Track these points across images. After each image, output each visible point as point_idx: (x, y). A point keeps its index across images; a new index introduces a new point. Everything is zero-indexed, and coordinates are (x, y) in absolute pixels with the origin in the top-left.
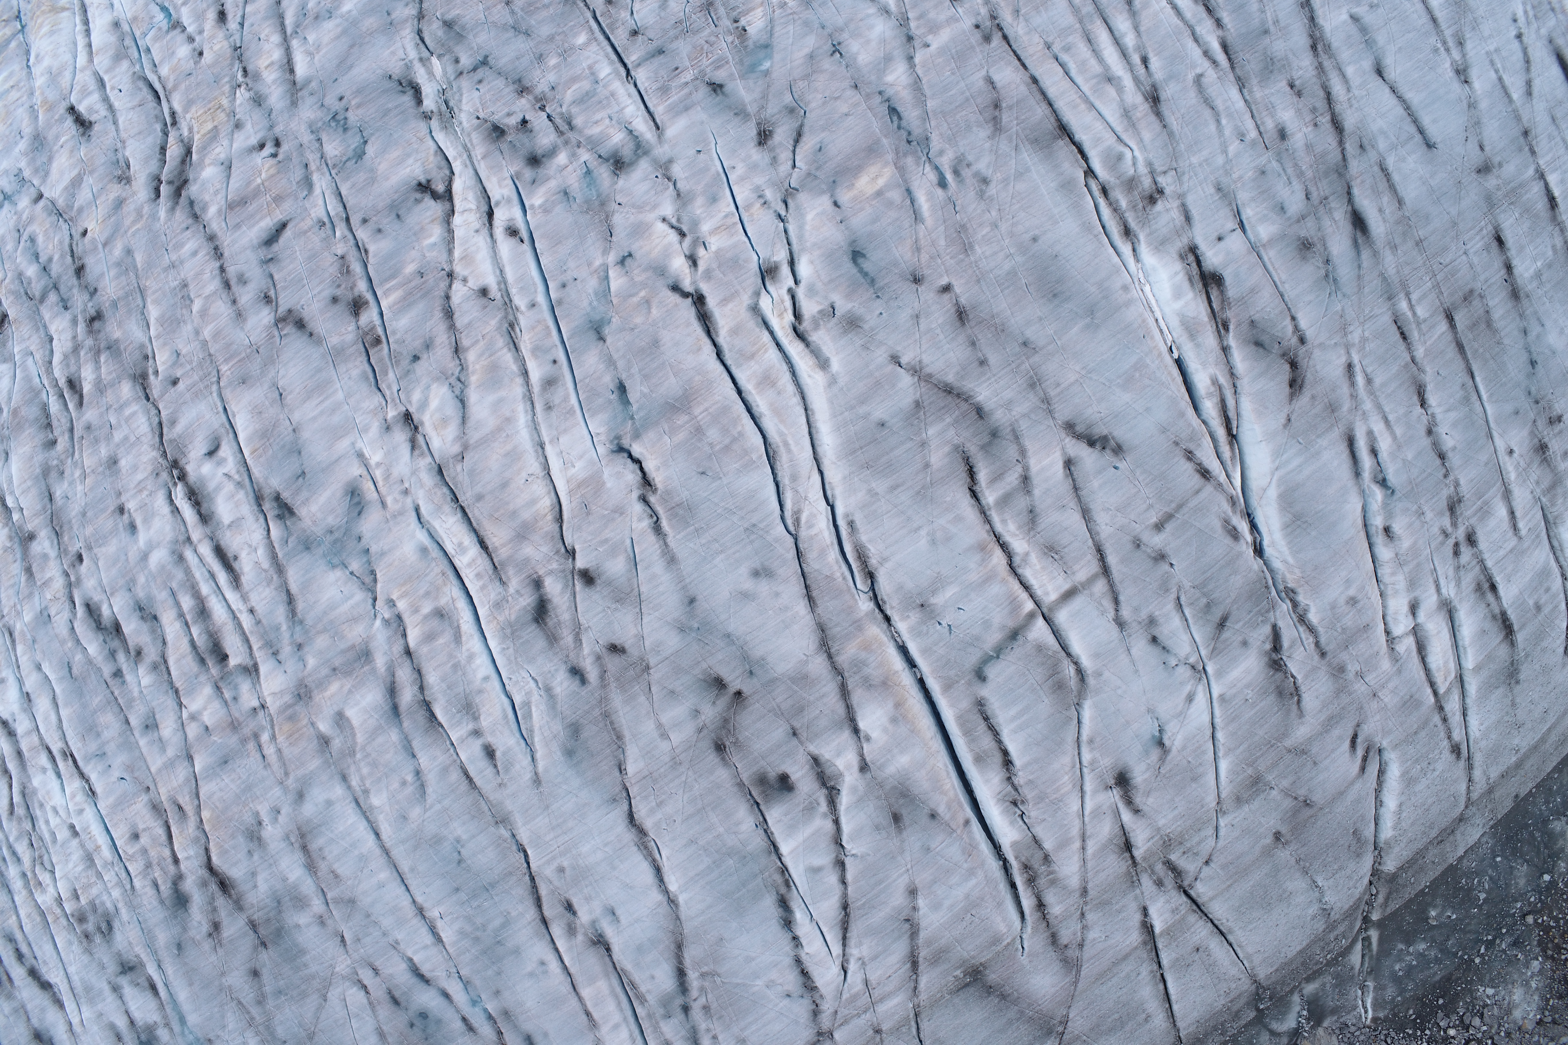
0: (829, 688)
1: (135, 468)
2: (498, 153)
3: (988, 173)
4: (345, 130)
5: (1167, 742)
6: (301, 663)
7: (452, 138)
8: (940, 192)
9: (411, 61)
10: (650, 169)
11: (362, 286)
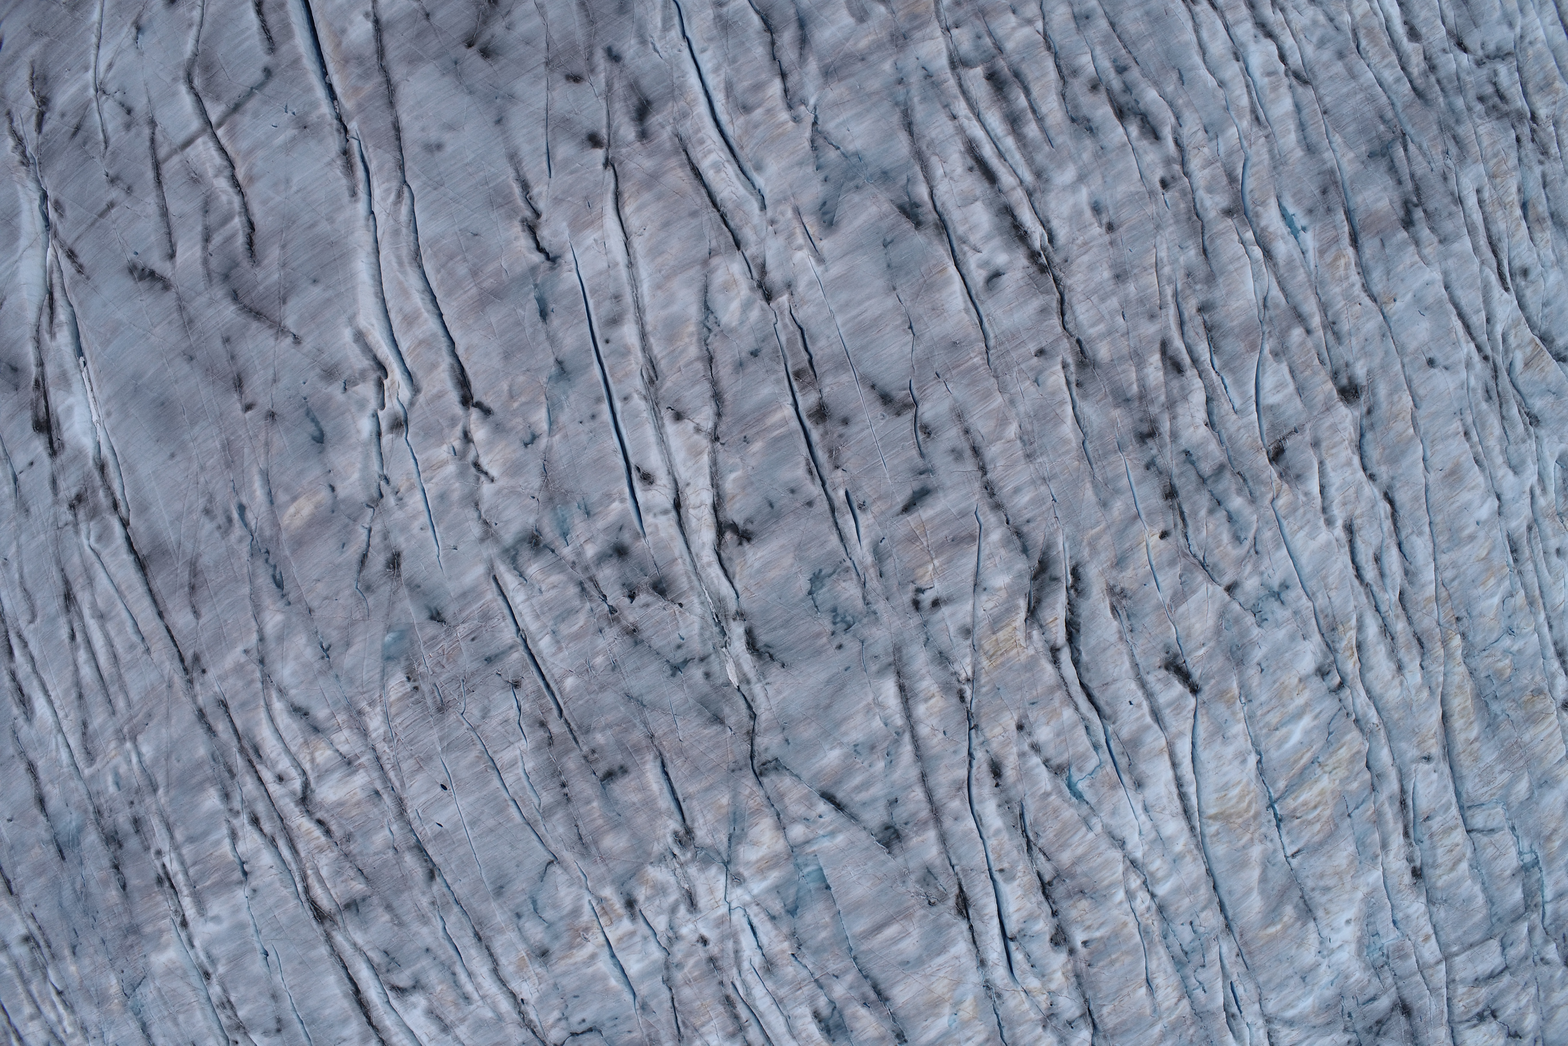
0: (392, 53)
1: (1091, 267)
2: (659, 564)
3: (204, 520)
4: (834, 610)
5: (134, 30)
6: (899, 65)
7: (712, 588)
8: (244, 500)
9: (759, 680)
10: (502, 533)
11: (815, 435)
